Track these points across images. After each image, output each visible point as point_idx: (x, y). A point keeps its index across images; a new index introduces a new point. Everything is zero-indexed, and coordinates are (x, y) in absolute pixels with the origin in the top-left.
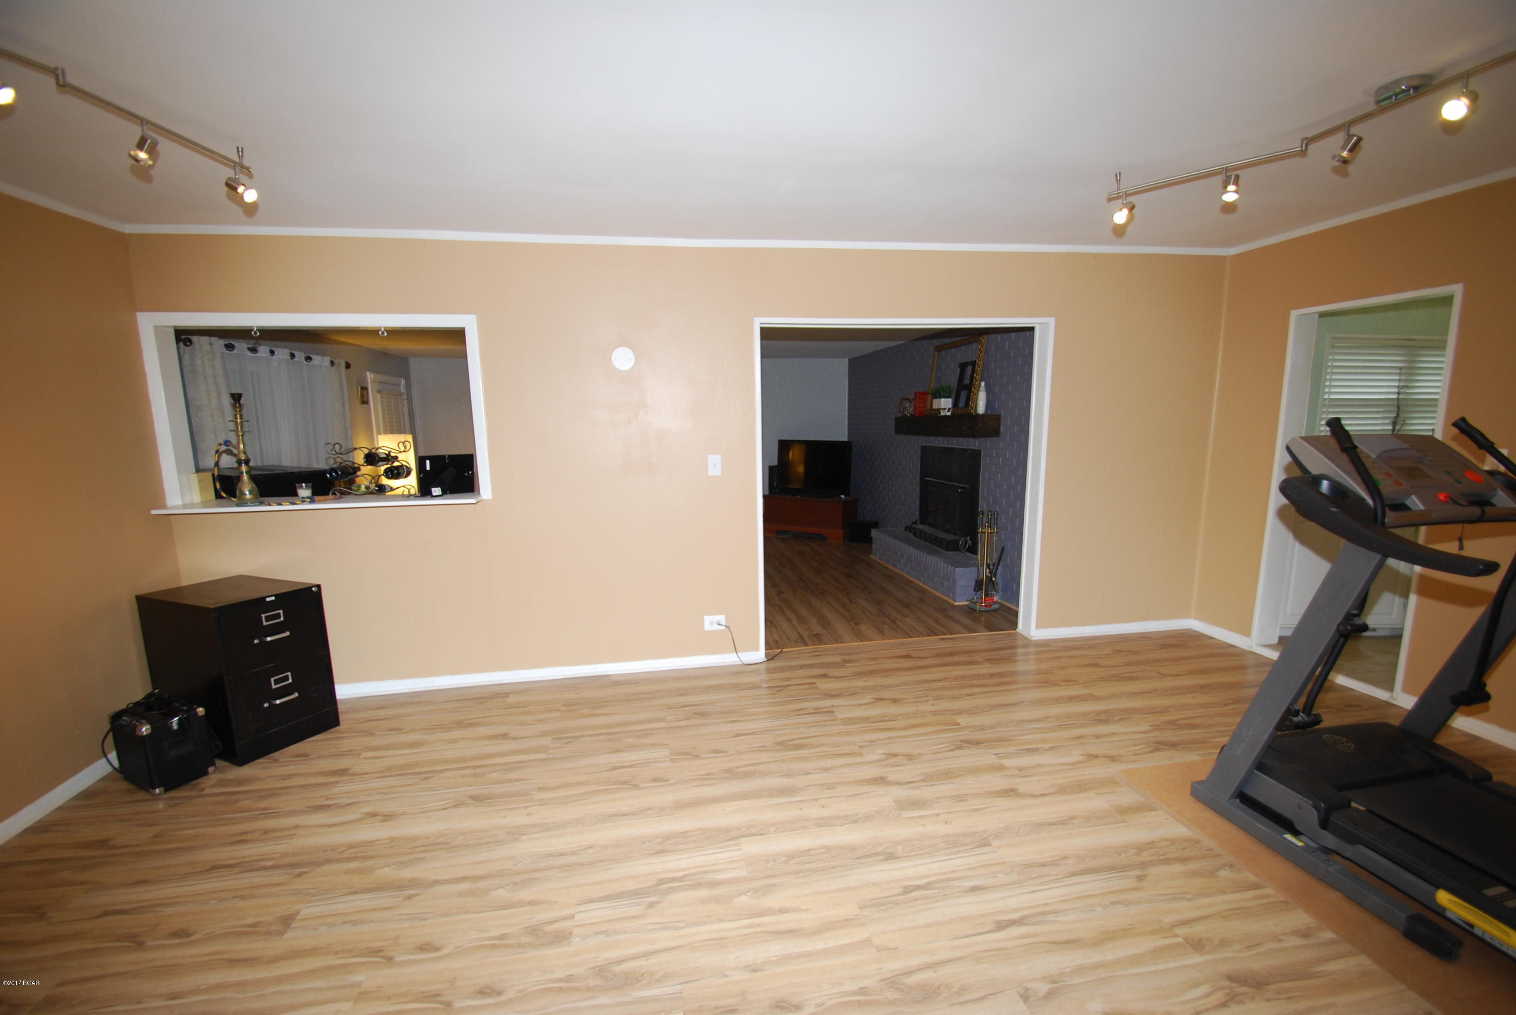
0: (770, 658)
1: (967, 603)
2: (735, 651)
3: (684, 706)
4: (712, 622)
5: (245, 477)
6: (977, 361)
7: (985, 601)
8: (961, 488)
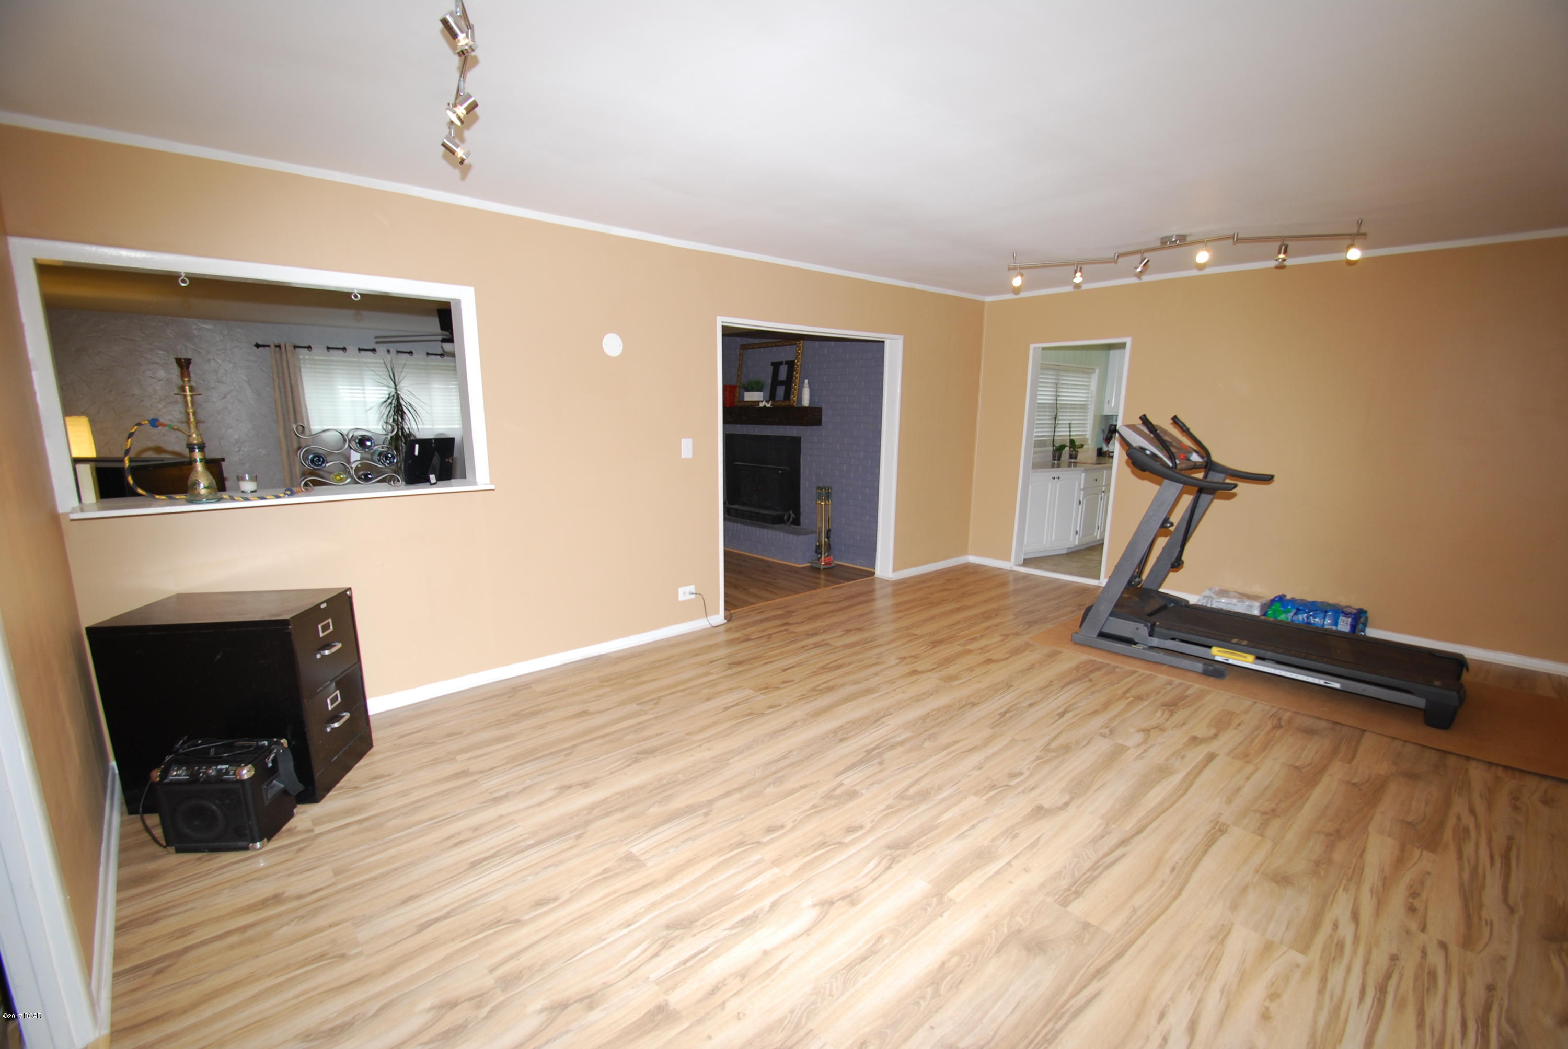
0: (729, 618)
1: (809, 564)
2: (705, 616)
3: (712, 662)
4: (685, 593)
5: (200, 467)
6: (796, 361)
7: (824, 560)
8: (781, 470)
